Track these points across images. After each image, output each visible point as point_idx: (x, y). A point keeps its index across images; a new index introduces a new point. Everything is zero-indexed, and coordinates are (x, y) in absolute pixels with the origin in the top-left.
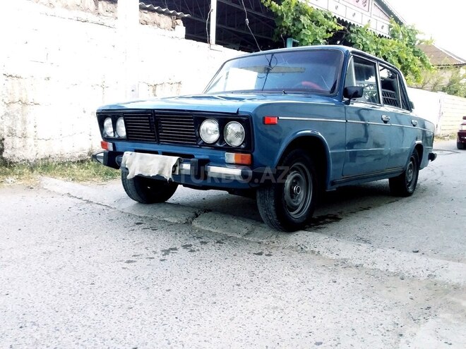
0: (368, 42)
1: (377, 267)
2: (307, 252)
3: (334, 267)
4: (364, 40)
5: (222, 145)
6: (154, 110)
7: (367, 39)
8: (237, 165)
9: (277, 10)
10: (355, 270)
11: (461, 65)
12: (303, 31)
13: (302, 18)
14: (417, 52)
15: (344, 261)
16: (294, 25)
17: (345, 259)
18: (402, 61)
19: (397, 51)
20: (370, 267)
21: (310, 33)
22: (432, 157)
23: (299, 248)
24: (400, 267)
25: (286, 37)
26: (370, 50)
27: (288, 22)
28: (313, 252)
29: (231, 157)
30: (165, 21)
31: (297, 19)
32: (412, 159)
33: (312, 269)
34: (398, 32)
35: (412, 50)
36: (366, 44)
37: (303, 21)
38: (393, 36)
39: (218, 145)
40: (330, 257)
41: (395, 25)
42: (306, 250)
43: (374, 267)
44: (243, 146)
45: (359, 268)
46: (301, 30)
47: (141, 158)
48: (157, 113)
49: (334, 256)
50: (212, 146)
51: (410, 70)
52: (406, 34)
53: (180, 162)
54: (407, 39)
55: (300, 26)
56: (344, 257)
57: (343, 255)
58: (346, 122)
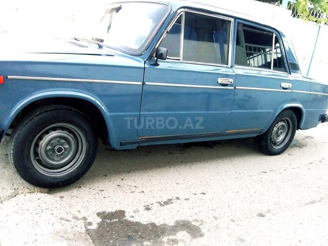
58: (143, 84)
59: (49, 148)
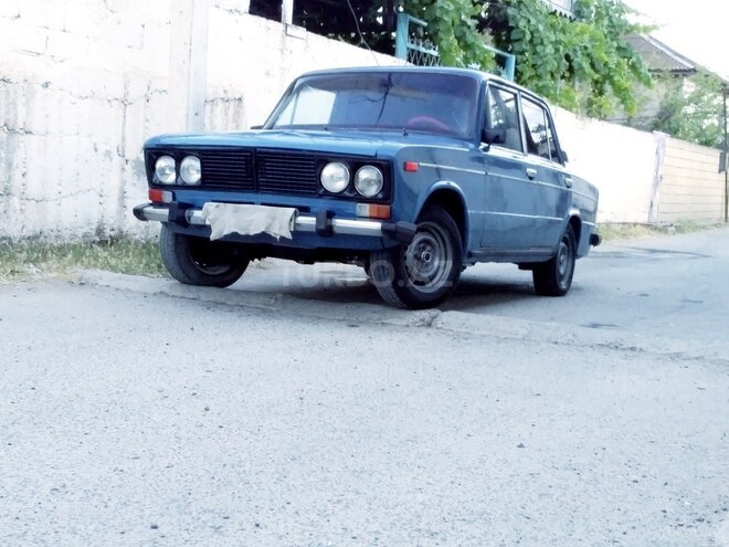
0: (541, 28)
4: (533, 21)
5: (351, 195)
6: (255, 148)
7: (539, 21)
8: (372, 218)
11: (686, 72)
14: (624, 49)
18: (597, 66)
19: (589, 46)
22: (595, 240)
26: (545, 42)
29: (365, 209)
32: (565, 240)
34: (588, 7)
35: (615, 44)
36: (538, 31)
38: (578, 14)
39: (347, 193)
44: (380, 196)
47: (235, 211)
48: (260, 152)
50: (339, 196)
51: (613, 84)
52: (604, 12)
53: (295, 215)
54: (606, 22)
58: (486, 174)
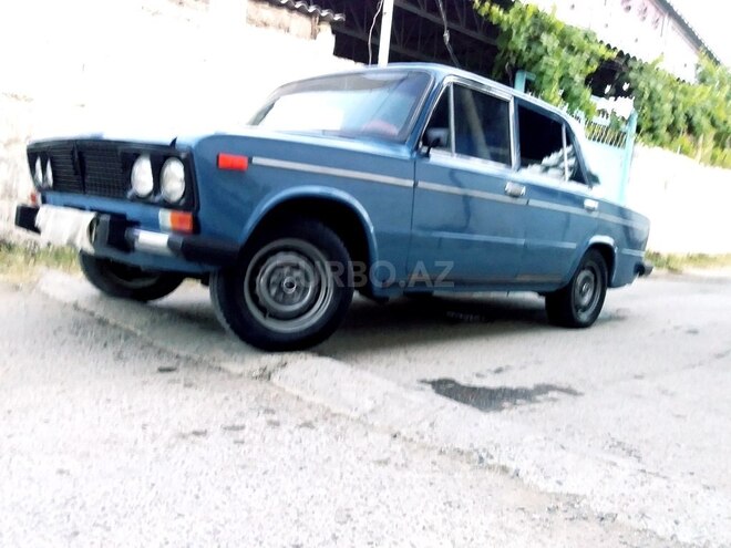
0: (659, 88)
1: (651, 525)
2: (490, 468)
3: (546, 514)
7: (658, 83)
9: (500, 22)
10: (594, 528)
12: (545, 58)
13: (545, 38)
15: (572, 500)
16: (529, 48)
17: (575, 496)
18: (717, 123)
19: (709, 106)
20: (635, 523)
21: (557, 63)
23: (475, 456)
24: (706, 533)
25: (515, 70)
27: (520, 42)
28: (504, 469)
29: (165, 217)
30: (301, 24)
31: (534, 40)
33: (492, 517)
34: (711, 75)
36: (656, 90)
37: (544, 44)
38: (703, 80)
40: (542, 485)
41: (706, 64)
42: (490, 462)
43: (641, 524)
45: (607, 523)
46: (541, 57)
49: (551, 487)
55: (540, 51)
56: (572, 492)
57: (571, 487)
58: (415, 185)
59: (274, 291)
